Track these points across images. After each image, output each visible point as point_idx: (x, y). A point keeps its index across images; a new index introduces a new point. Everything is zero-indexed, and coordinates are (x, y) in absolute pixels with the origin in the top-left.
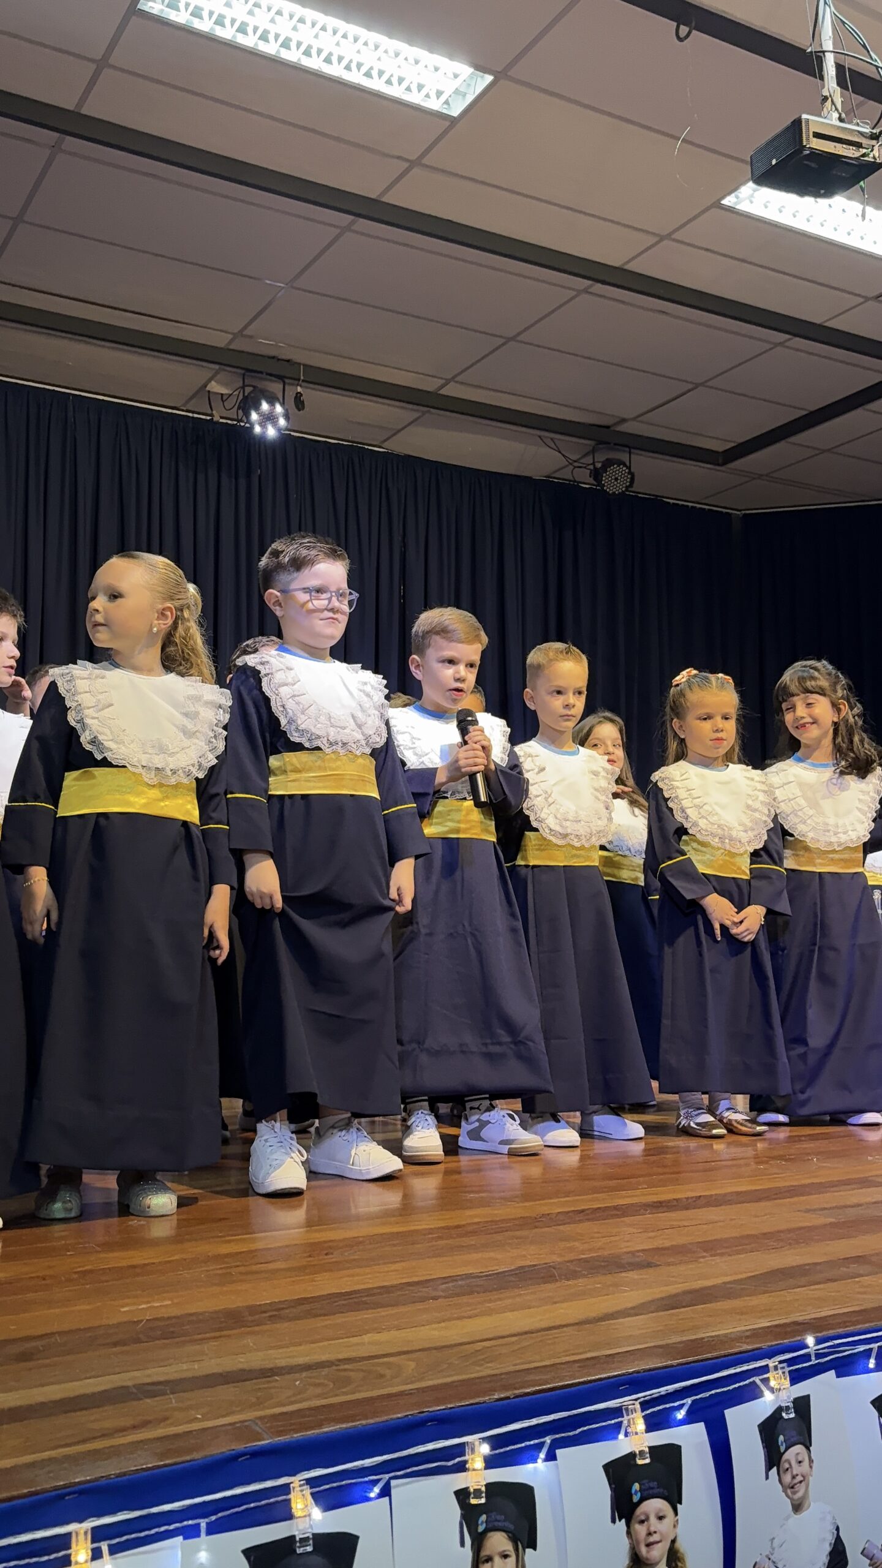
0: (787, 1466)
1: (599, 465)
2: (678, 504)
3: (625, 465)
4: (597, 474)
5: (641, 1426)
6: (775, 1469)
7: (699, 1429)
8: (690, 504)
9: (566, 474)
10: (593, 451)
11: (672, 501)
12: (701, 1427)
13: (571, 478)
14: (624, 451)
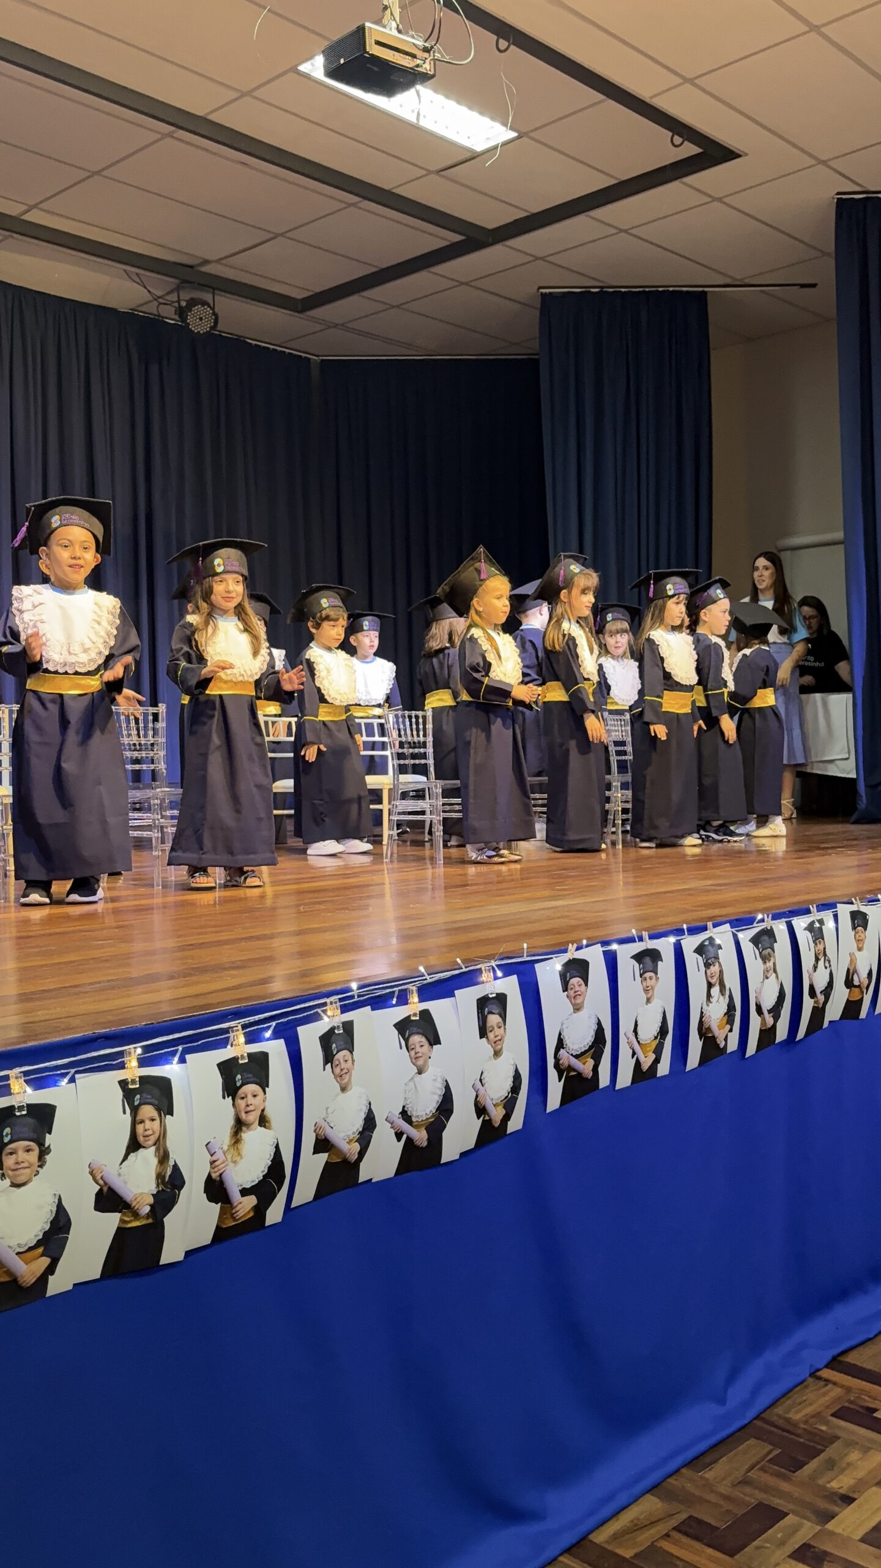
0: (337, 1063)
1: (184, 304)
2: (259, 346)
3: (209, 306)
4: (182, 312)
5: (242, 1039)
6: (329, 1064)
7: (281, 1043)
8: (272, 347)
9: (152, 308)
10: (178, 289)
11: (254, 342)
12: (282, 1042)
13: (156, 313)
14: (210, 292)
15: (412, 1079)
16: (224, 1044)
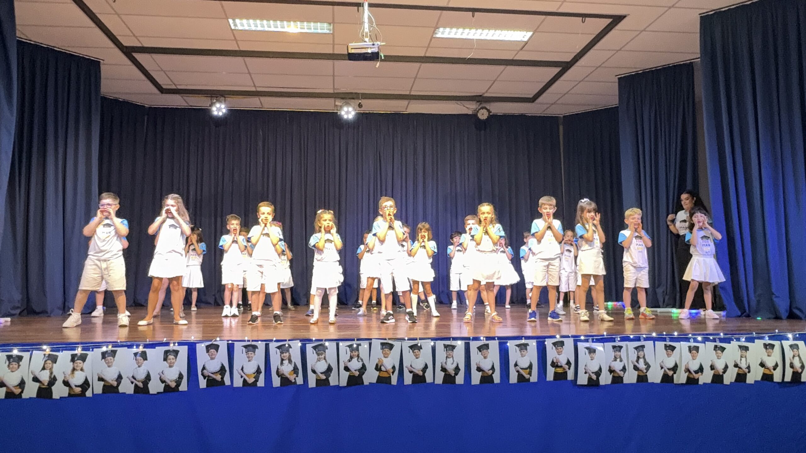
0: (107, 359)
1: (478, 110)
3: (487, 108)
4: (477, 113)
8: (539, 115)
10: (478, 104)
15: (136, 368)
16: (75, 350)
